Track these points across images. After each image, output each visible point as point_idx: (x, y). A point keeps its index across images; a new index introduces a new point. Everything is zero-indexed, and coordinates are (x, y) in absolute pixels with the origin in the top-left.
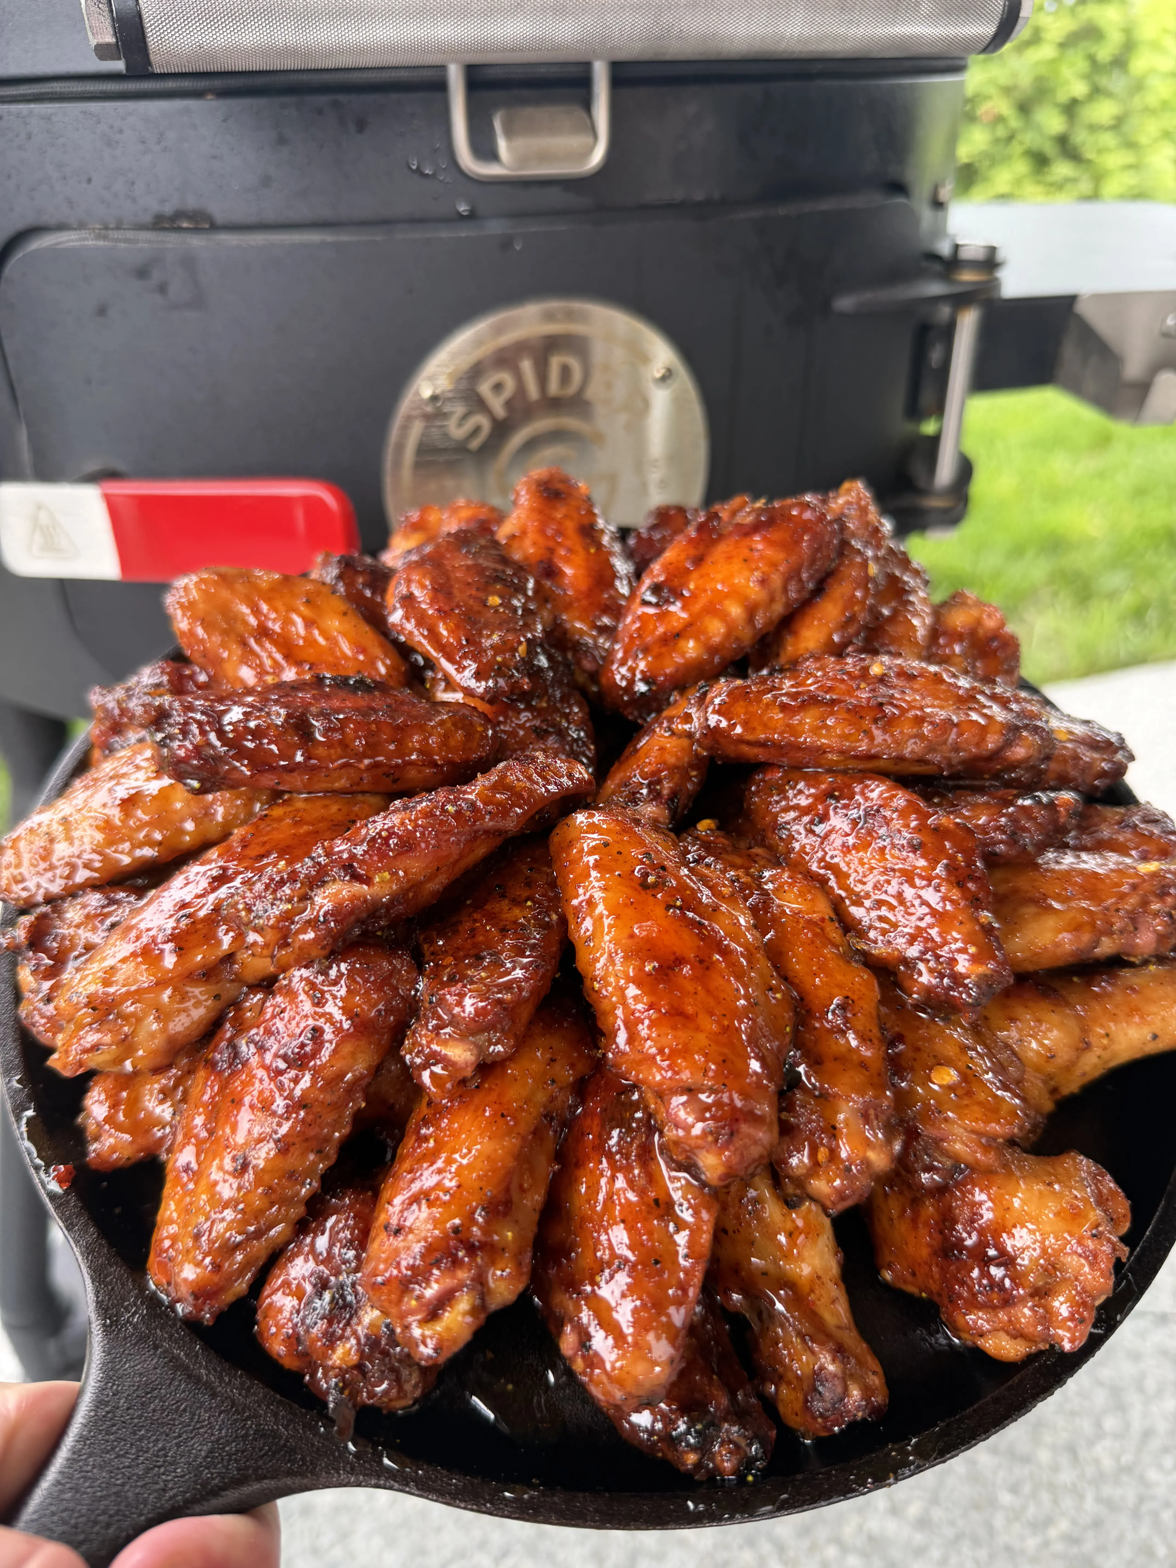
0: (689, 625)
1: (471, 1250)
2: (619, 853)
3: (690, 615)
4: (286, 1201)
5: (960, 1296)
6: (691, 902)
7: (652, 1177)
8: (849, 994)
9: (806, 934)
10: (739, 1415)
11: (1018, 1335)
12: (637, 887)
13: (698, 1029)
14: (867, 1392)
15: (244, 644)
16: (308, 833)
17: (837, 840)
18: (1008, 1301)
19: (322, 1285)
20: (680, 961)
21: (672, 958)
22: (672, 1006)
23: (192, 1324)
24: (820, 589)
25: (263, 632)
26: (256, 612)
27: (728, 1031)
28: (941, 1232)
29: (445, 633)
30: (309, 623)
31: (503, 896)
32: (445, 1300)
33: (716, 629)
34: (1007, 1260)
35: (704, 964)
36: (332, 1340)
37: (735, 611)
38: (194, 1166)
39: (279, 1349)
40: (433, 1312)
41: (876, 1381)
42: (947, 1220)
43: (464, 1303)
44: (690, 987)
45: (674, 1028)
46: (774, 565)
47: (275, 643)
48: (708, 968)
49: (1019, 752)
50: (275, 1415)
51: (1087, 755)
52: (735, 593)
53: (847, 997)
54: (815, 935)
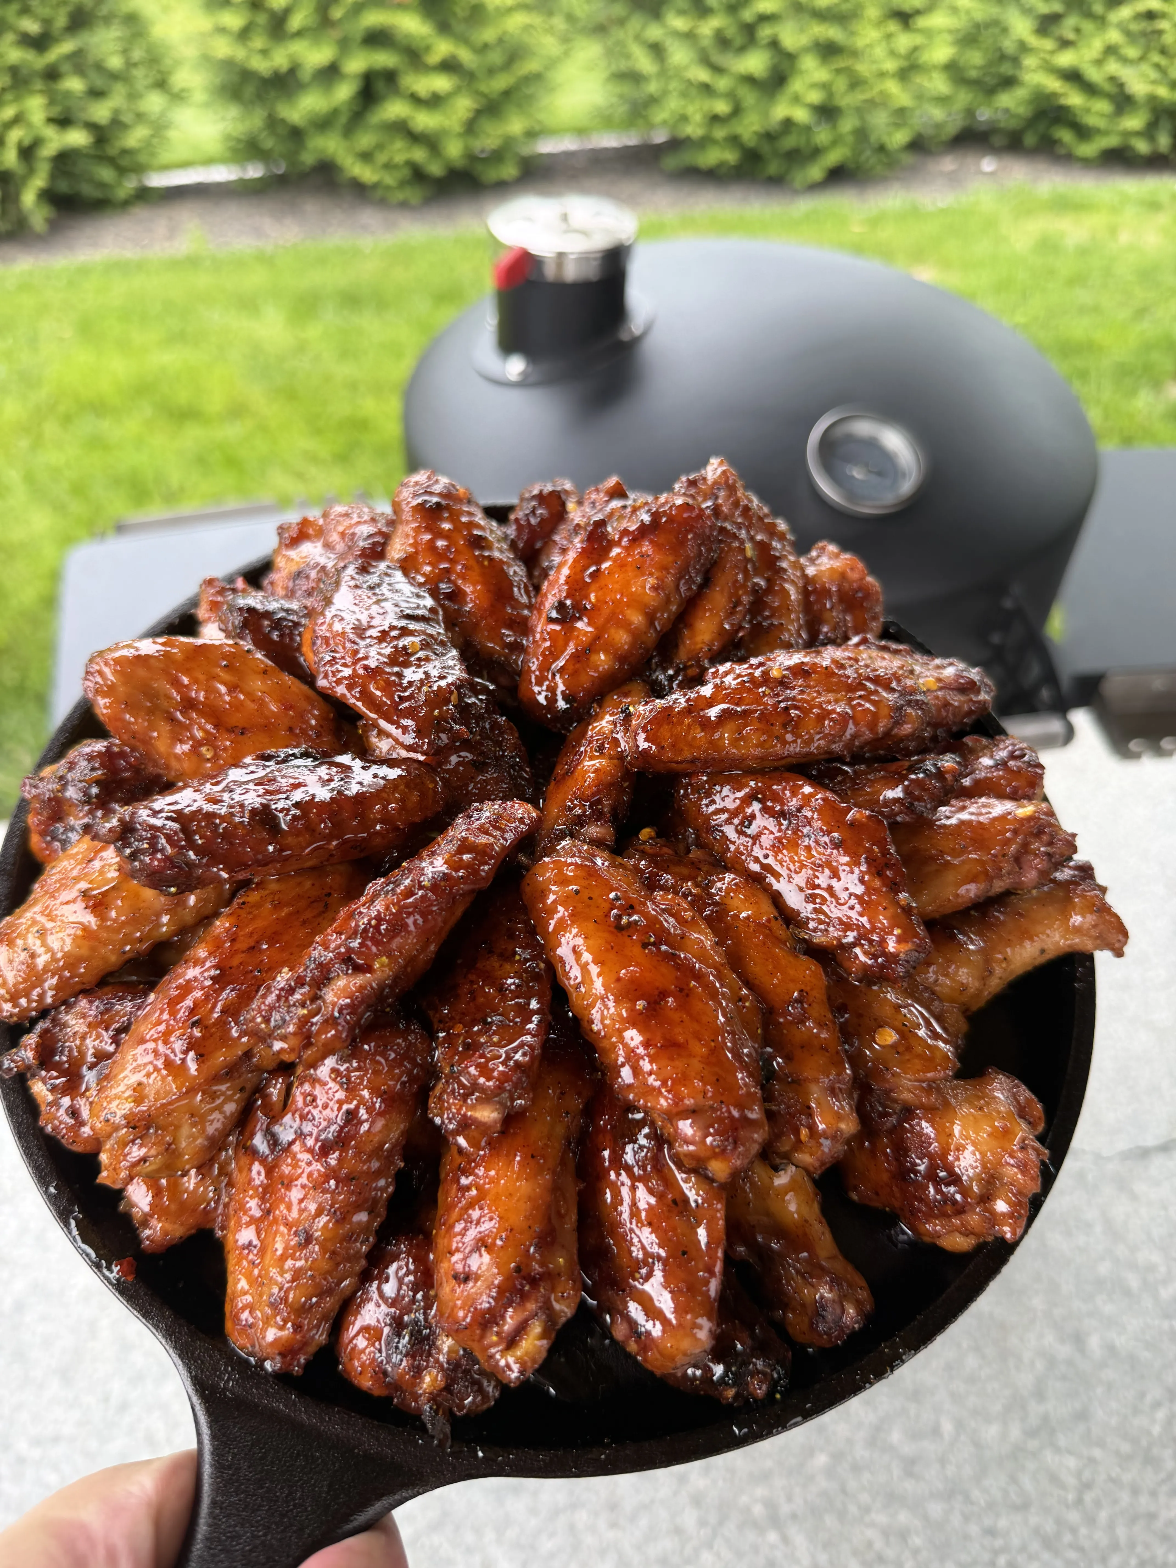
0: (597, 637)
1: (534, 1282)
2: (590, 898)
3: (596, 629)
4: (349, 1259)
5: (920, 1211)
6: (663, 936)
7: (669, 1182)
8: (803, 987)
9: (758, 938)
10: (761, 1348)
11: (967, 1233)
12: (613, 929)
13: (691, 1055)
14: (858, 1304)
15: (172, 720)
16: (290, 914)
17: (766, 840)
18: (960, 1210)
19: (398, 1325)
20: (663, 995)
21: (656, 992)
22: (665, 1039)
23: (282, 1378)
24: (707, 581)
25: (189, 705)
26: (176, 683)
27: (716, 1051)
28: (897, 1160)
29: (378, 693)
30: (232, 689)
31: (491, 952)
32: (521, 1329)
33: (622, 638)
34: (954, 1179)
35: (684, 994)
36: (418, 1372)
37: (637, 619)
38: (256, 1242)
39: (367, 1383)
40: (511, 1343)
41: (863, 1294)
42: (901, 1150)
43: (536, 1328)
44: (676, 1016)
45: (672, 1059)
46: (665, 568)
47: (201, 713)
48: (687, 995)
49: (907, 728)
50: (377, 1439)
51: (956, 700)
52: (635, 602)
53: (802, 991)
54: (765, 936)
